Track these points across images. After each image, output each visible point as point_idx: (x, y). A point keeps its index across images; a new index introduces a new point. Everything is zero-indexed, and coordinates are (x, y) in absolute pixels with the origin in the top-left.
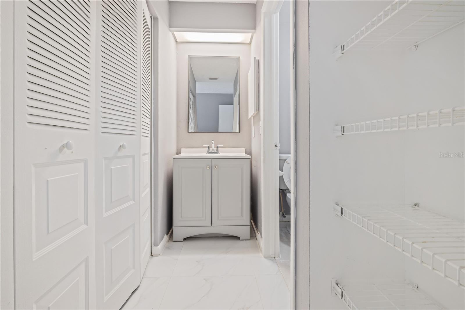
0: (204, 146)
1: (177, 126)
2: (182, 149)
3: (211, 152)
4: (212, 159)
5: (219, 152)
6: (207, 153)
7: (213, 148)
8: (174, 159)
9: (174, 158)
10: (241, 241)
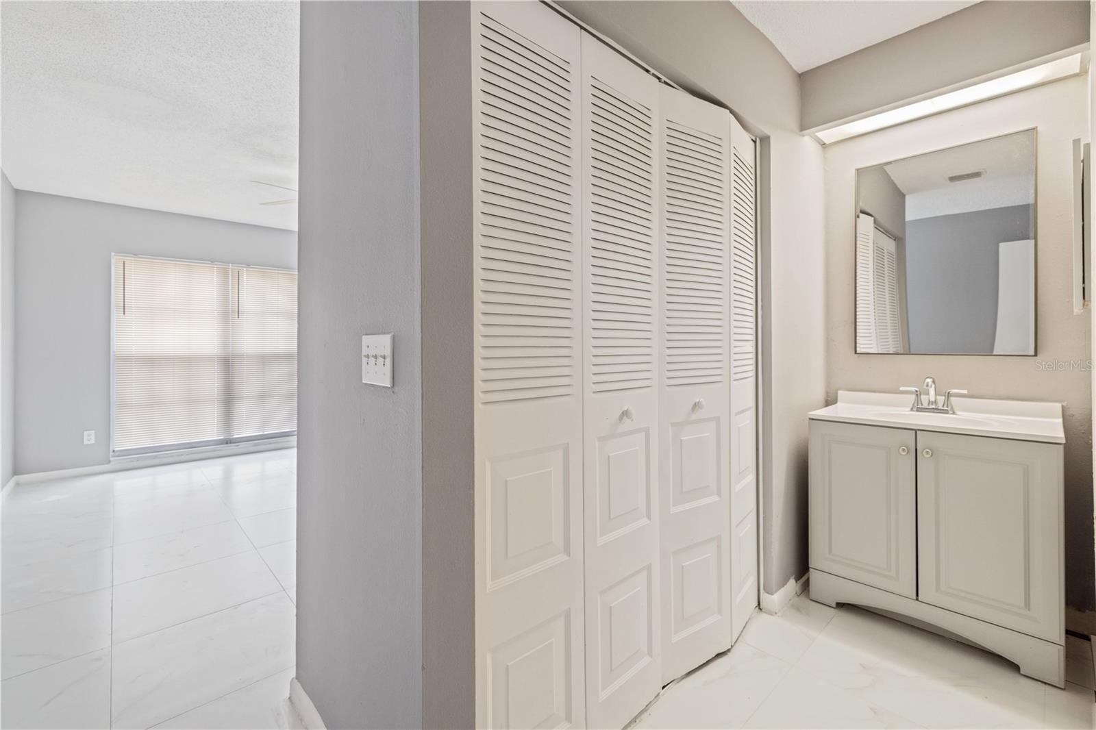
0: (902, 389)
1: (827, 338)
2: (840, 393)
3: (925, 406)
4: (916, 431)
5: (952, 408)
6: (912, 410)
7: (932, 399)
8: (813, 419)
9: (812, 417)
10: (1023, 677)
